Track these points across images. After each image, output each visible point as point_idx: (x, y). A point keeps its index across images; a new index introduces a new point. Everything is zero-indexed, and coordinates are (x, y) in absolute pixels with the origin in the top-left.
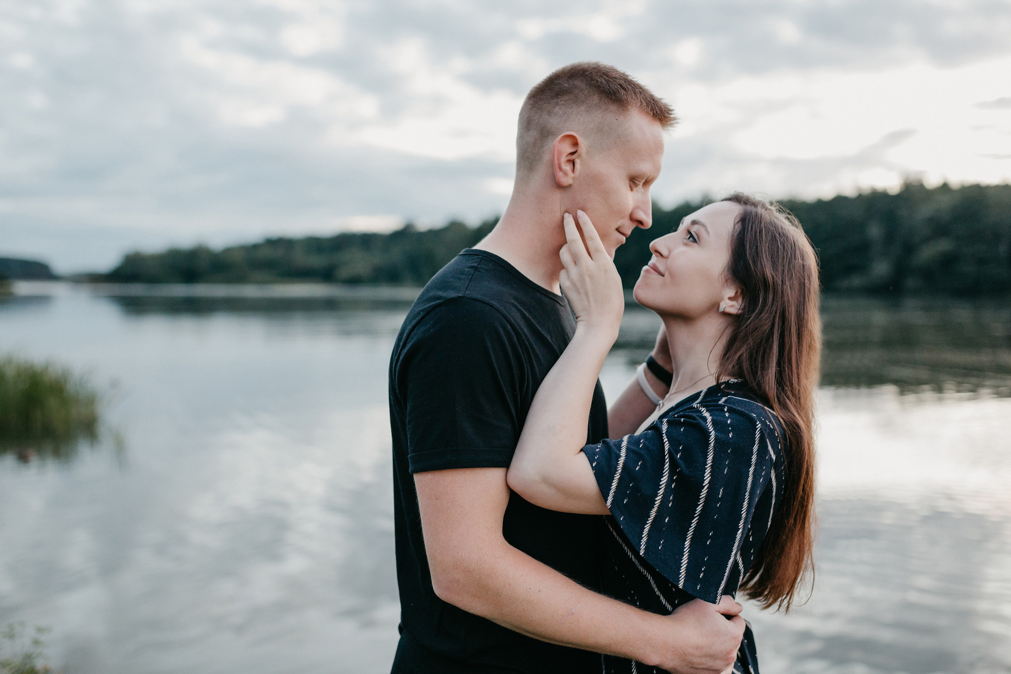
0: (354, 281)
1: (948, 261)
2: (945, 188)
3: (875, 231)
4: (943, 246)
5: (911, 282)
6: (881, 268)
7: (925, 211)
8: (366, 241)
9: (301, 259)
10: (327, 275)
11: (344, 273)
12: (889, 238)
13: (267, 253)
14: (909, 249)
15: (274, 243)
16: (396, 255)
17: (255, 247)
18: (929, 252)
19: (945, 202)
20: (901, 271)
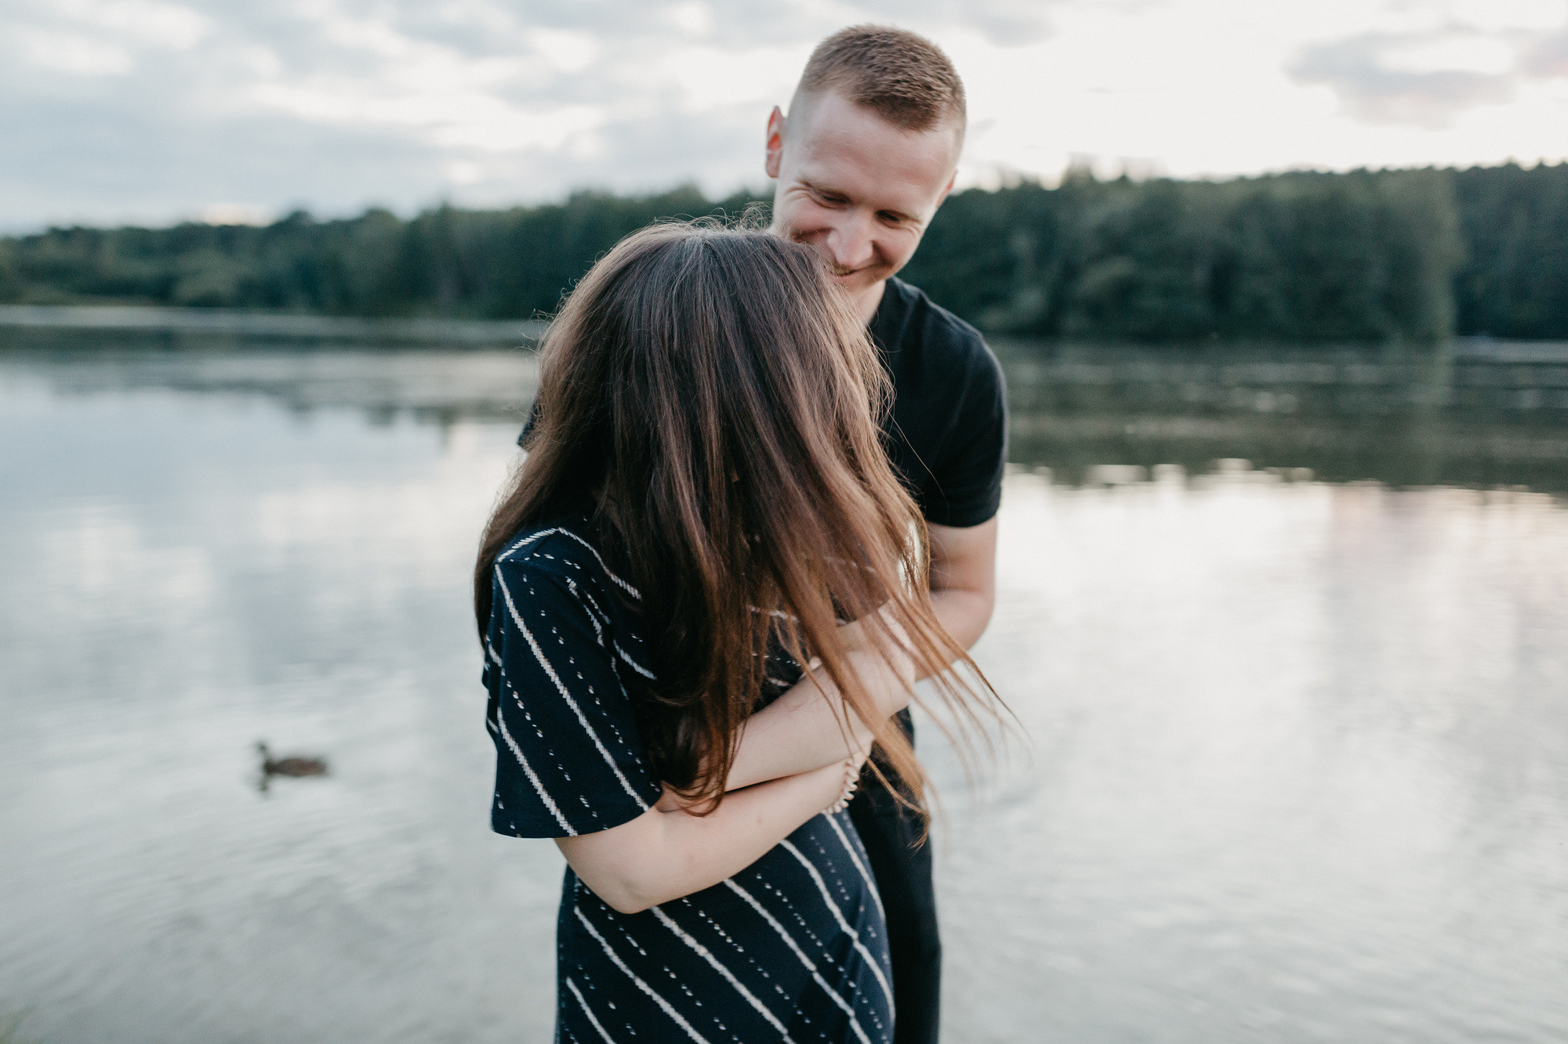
0: (207, 303)
1: (1125, 291)
2: (1123, 181)
3: (1022, 243)
4: (1119, 268)
5: (1073, 321)
6: (1030, 300)
7: (1094, 216)
8: (228, 237)
9: (112, 263)
10: (161, 293)
11: (188, 289)
12: (1044, 253)
13: (52, 252)
14: (1071, 272)
15: (63, 236)
16: (279, 261)
17: (31, 241)
18: (1097, 278)
19: (1122, 203)
20: (1058, 304)
